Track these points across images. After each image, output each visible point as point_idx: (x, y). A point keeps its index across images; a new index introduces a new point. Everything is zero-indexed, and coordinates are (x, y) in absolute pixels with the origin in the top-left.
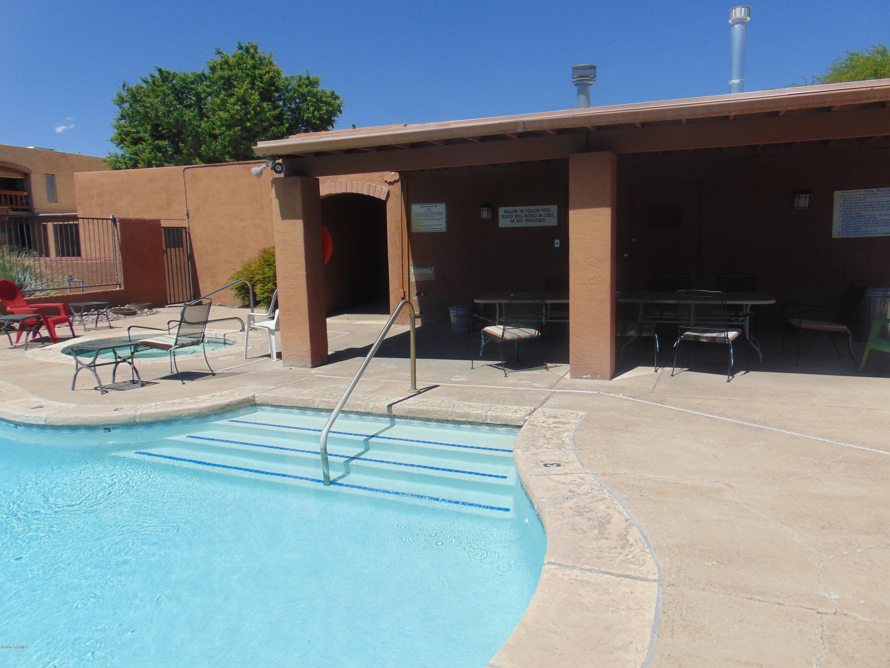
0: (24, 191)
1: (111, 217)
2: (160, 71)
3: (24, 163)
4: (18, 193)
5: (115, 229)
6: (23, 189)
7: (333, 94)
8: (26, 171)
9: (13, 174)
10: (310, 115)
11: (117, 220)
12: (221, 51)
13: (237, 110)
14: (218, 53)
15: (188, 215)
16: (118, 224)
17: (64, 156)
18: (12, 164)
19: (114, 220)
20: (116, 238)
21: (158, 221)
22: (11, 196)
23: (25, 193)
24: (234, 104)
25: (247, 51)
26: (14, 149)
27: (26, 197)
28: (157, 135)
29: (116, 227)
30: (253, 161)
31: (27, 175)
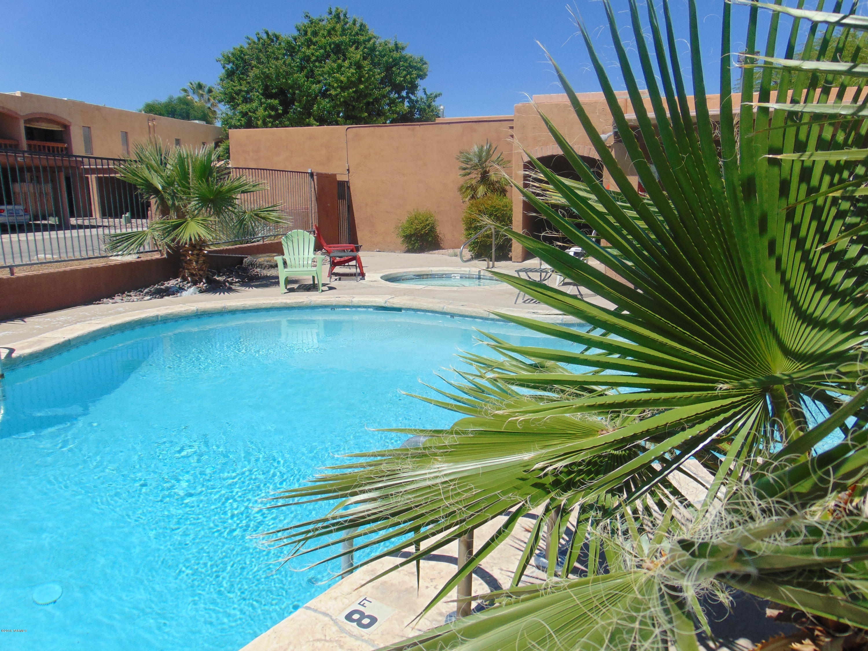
0: (64, 143)
1: (310, 171)
2: (267, 33)
3: (64, 115)
4: (60, 145)
5: (312, 182)
6: (62, 141)
7: (422, 60)
8: (67, 123)
9: (55, 126)
10: (402, 79)
11: (315, 174)
12: (309, 15)
13: (352, 74)
14: (307, 16)
15: (348, 170)
16: (315, 177)
17: (98, 109)
18: (54, 115)
19: (312, 175)
20: (313, 190)
21: (334, 176)
22: (53, 147)
23: (66, 145)
24: (349, 67)
25: (338, 16)
26: (56, 101)
27: (66, 148)
28: (267, 94)
29: (313, 180)
30: (419, 123)
31: (66, 127)
